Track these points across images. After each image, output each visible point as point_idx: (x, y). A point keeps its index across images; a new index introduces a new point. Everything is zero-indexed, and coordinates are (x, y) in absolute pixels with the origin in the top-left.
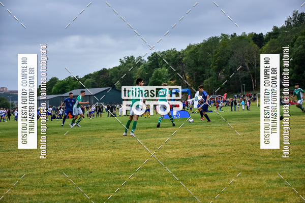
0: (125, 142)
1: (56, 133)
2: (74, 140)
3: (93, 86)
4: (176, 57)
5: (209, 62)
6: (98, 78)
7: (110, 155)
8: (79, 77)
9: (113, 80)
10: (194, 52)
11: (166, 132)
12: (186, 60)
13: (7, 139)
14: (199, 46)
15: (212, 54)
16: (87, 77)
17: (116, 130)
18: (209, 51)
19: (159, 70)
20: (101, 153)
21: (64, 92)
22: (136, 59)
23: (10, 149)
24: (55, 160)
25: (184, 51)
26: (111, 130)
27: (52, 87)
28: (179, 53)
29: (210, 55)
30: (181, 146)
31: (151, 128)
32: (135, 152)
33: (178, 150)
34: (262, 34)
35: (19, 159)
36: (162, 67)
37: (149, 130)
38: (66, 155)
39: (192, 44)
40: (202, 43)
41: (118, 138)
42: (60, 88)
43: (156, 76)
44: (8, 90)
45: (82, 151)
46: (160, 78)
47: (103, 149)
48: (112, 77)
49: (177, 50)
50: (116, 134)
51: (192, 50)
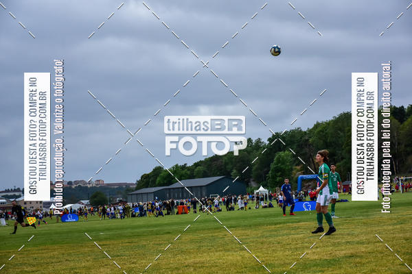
0: (253, 242)
1: (169, 233)
2: (192, 241)
3: (205, 175)
4: (301, 138)
5: (340, 142)
6: (210, 165)
7: (239, 258)
8: (188, 165)
9: (227, 167)
10: (323, 132)
11: (298, 228)
12: (313, 141)
13: (112, 241)
14: (328, 124)
15: (344, 133)
16: (196, 165)
17: (239, 226)
18: (340, 130)
19: (282, 154)
20: (227, 256)
21: (171, 183)
22: (254, 141)
23: (119, 254)
24: (176, 265)
25: (310, 131)
26: (234, 227)
27: (156, 178)
28: (305, 132)
29: (342, 134)
30: (321, 244)
31: (280, 223)
32: (268, 254)
33: (318, 249)
34: (403, 107)
35: (133, 266)
36: (284, 151)
37: (278, 226)
38: (186, 259)
39: (320, 122)
40: (332, 121)
41: (244, 237)
42: (165, 179)
43: (279, 161)
44: (105, 183)
45: (205, 254)
46: (283, 163)
47: (228, 250)
48: (226, 164)
49: (303, 130)
50: (240, 232)
51: (320, 129)
